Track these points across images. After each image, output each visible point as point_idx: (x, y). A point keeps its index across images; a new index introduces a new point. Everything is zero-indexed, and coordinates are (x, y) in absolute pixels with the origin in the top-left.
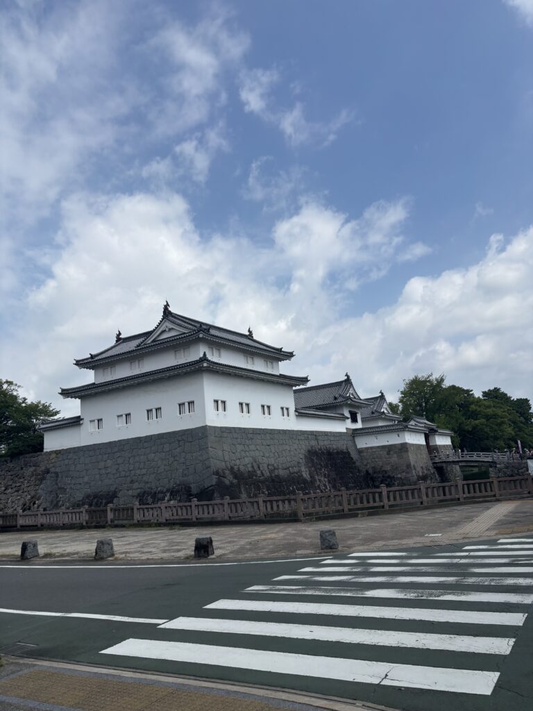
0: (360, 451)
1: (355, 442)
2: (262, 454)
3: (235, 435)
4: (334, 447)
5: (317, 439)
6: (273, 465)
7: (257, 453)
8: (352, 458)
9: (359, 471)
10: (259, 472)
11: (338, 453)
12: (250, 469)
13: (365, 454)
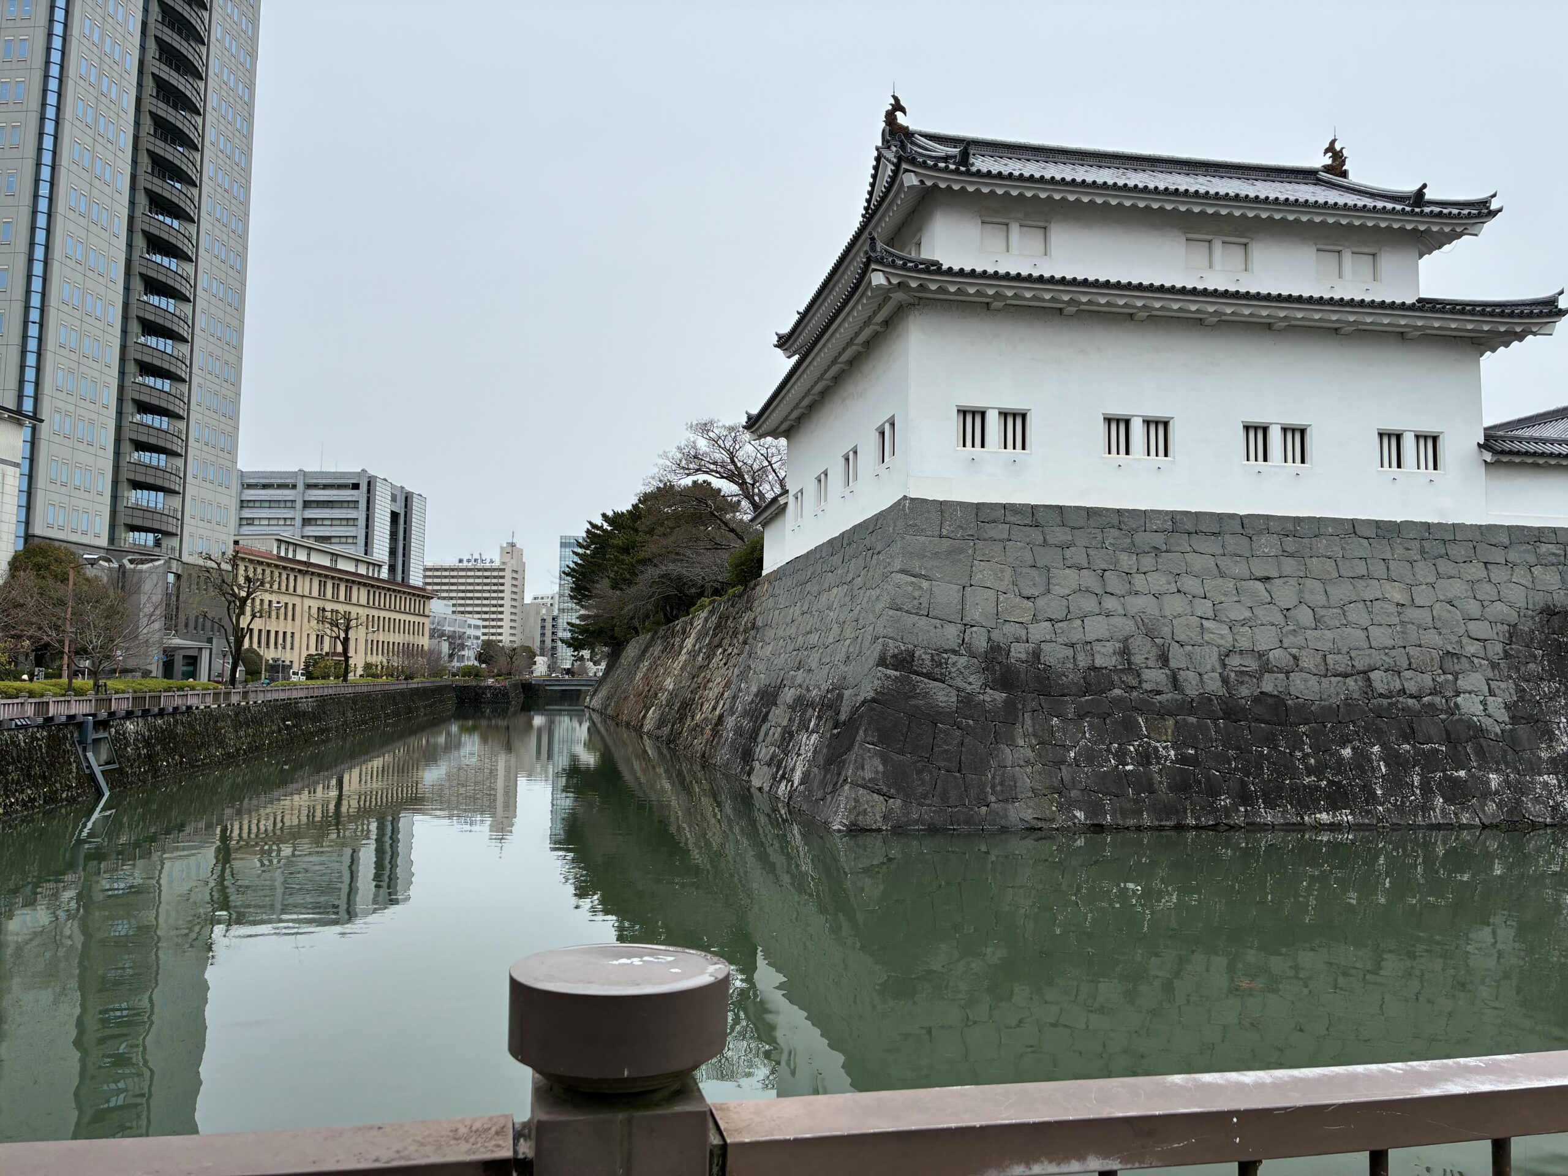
2: (1204, 609)
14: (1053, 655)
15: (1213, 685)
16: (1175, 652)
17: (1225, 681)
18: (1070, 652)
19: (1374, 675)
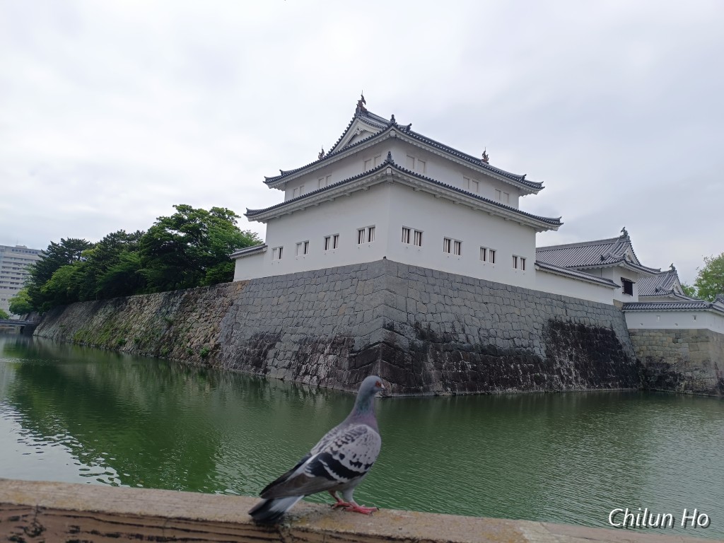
0: (631, 334)
1: (624, 321)
2: (472, 312)
3: (432, 281)
4: (592, 322)
5: (566, 308)
6: (488, 331)
7: (464, 310)
8: (617, 341)
9: (626, 359)
10: (462, 337)
11: (596, 330)
12: (449, 330)
13: (638, 338)
14: (434, 327)
15: (478, 341)
16: (466, 328)
17: (480, 339)
18: (438, 326)
19: (515, 339)
